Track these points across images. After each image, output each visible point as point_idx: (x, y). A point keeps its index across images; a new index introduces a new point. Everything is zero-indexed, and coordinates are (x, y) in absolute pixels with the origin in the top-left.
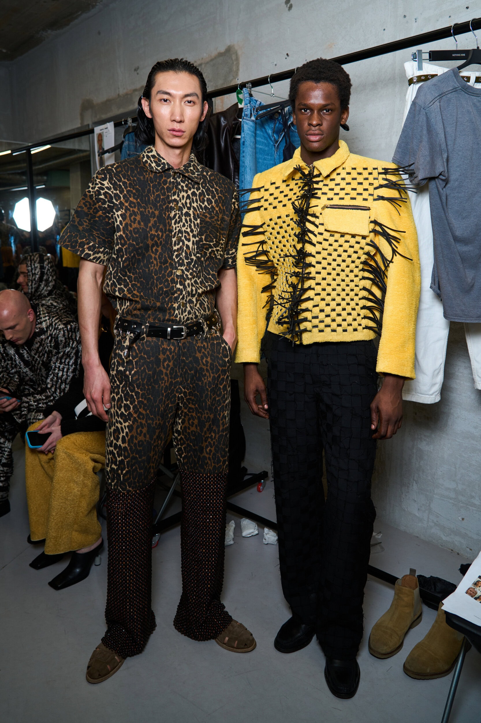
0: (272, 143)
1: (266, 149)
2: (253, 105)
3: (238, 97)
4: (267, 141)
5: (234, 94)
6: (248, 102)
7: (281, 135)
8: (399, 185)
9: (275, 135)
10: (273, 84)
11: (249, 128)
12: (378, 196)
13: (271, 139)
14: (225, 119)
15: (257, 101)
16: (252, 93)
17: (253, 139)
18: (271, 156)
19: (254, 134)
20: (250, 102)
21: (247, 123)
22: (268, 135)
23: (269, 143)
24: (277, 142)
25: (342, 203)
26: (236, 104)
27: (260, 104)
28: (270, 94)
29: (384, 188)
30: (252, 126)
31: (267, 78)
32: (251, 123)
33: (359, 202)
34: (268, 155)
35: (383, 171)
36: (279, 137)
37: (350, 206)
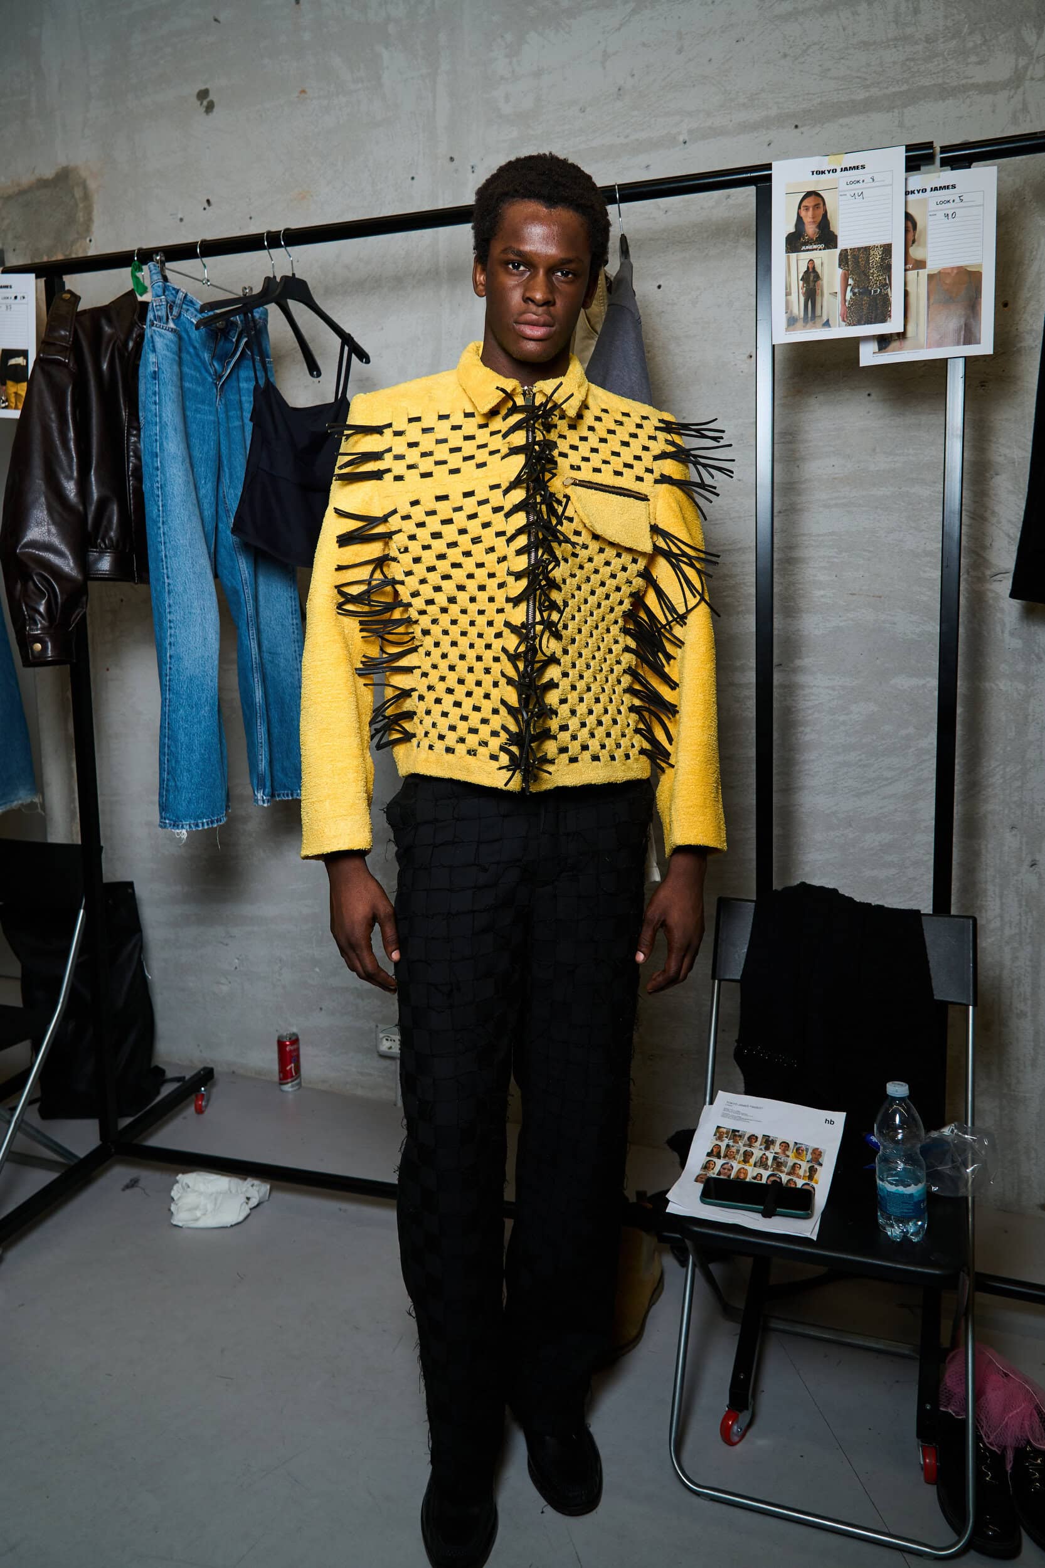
0: (210, 380)
1: (199, 389)
2: (171, 298)
3: (134, 277)
4: (200, 372)
5: (127, 271)
6: (160, 291)
7: (229, 363)
8: (695, 456)
9: (215, 364)
10: (206, 260)
11: (166, 345)
12: (662, 475)
13: (207, 371)
14: (110, 322)
15: (177, 291)
16: (168, 273)
17: (176, 368)
18: (210, 405)
19: (177, 358)
20: (164, 292)
21: (161, 335)
22: (203, 362)
23: (204, 379)
24: (220, 377)
25: (597, 478)
26: (131, 294)
27: (185, 297)
28: (201, 278)
29: (669, 461)
30: (171, 341)
31: (193, 246)
32: (170, 335)
33: (627, 481)
34: (203, 402)
35: (662, 425)
36: (224, 368)
37: (613, 487)
